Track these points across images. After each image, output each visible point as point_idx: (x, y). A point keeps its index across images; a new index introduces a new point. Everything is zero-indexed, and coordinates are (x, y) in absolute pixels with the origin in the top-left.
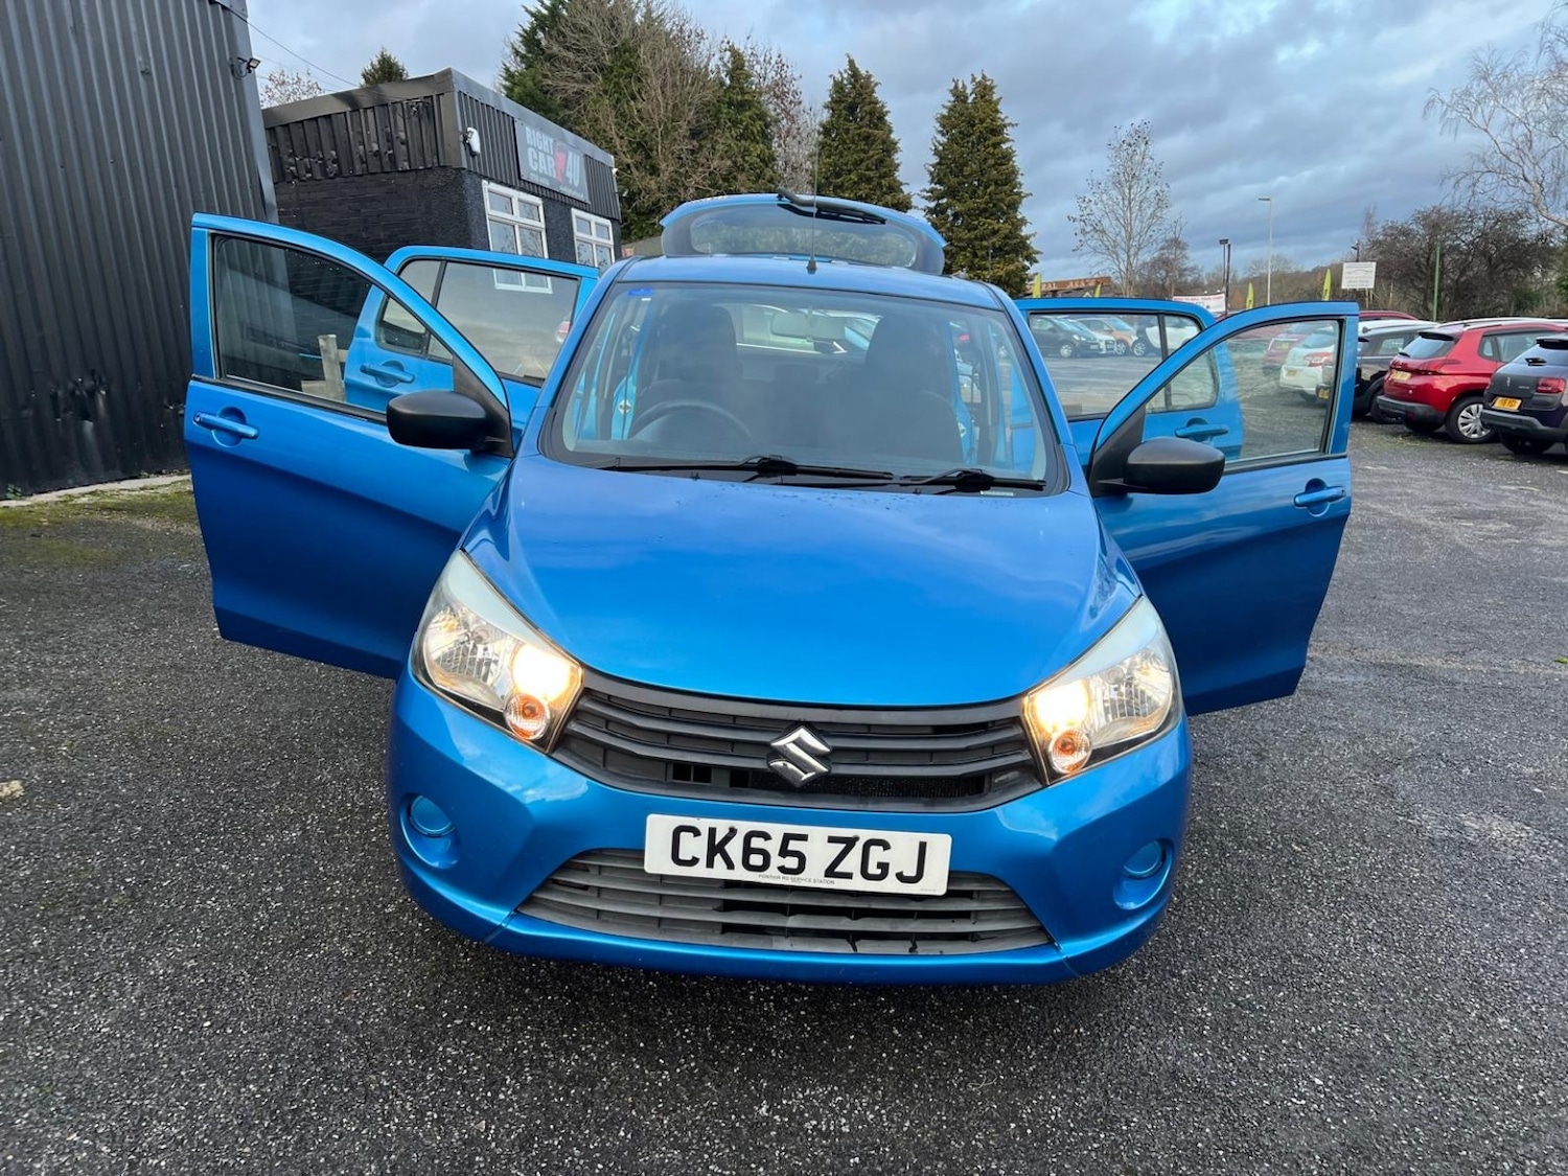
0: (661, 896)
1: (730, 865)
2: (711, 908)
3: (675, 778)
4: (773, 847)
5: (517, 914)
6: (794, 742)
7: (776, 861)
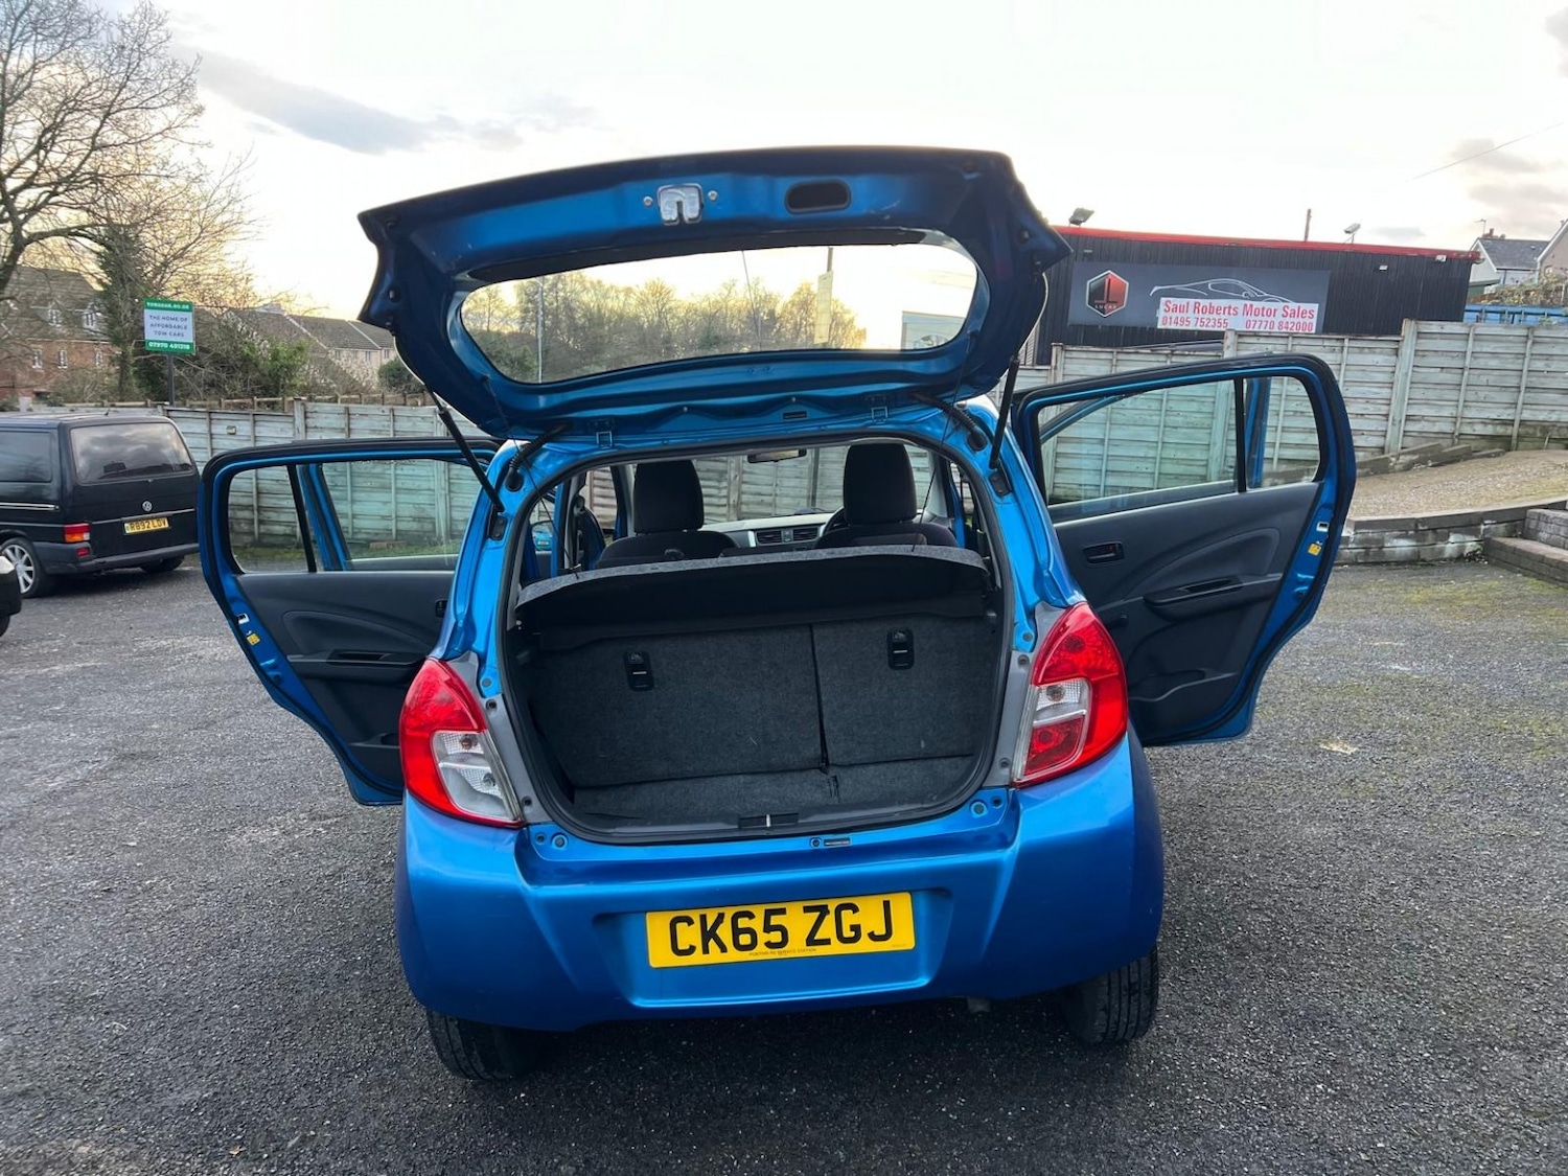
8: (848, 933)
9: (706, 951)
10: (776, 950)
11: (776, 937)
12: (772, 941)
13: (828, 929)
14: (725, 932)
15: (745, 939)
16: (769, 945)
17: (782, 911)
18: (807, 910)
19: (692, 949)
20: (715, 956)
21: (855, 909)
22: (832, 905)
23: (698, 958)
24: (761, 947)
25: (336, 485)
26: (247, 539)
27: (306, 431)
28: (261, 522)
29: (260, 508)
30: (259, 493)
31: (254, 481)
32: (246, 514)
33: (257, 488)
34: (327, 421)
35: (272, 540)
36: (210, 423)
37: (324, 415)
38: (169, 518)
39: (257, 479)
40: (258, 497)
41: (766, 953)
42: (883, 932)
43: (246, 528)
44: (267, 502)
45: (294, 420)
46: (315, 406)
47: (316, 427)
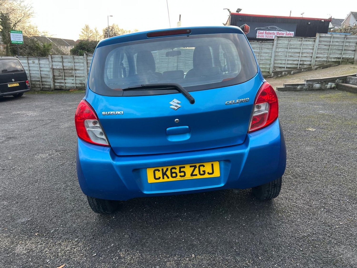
8: (202, 173)
9: (163, 178)
10: (183, 178)
11: (182, 174)
12: (181, 175)
13: (196, 172)
14: (168, 173)
15: (174, 175)
16: (181, 176)
17: (184, 167)
18: (191, 167)
19: (159, 178)
20: (166, 180)
21: (204, 166)
22: (198, 165)
23: (161, 180)
24: (178, 177)
25: (60, 75)
26: (39, 89)
27: (52, 62)
28: (42, 85)
29: (42, 81)
30: (41, 77)
31: (40, 74)
32: (39, 83)
33: (41, 76)
34: (57, 59)
35: (46, 89)
36: (28, 60)
37: (56, 58)
38: (19, 83)
39: (41, 74)
40: (41, 79)
41: (180, 178)
42: (211, 172)
43: (38, 86)
44: (43, 80)
45: (49, 59)
46: (54, 56)
47: (54, 61)
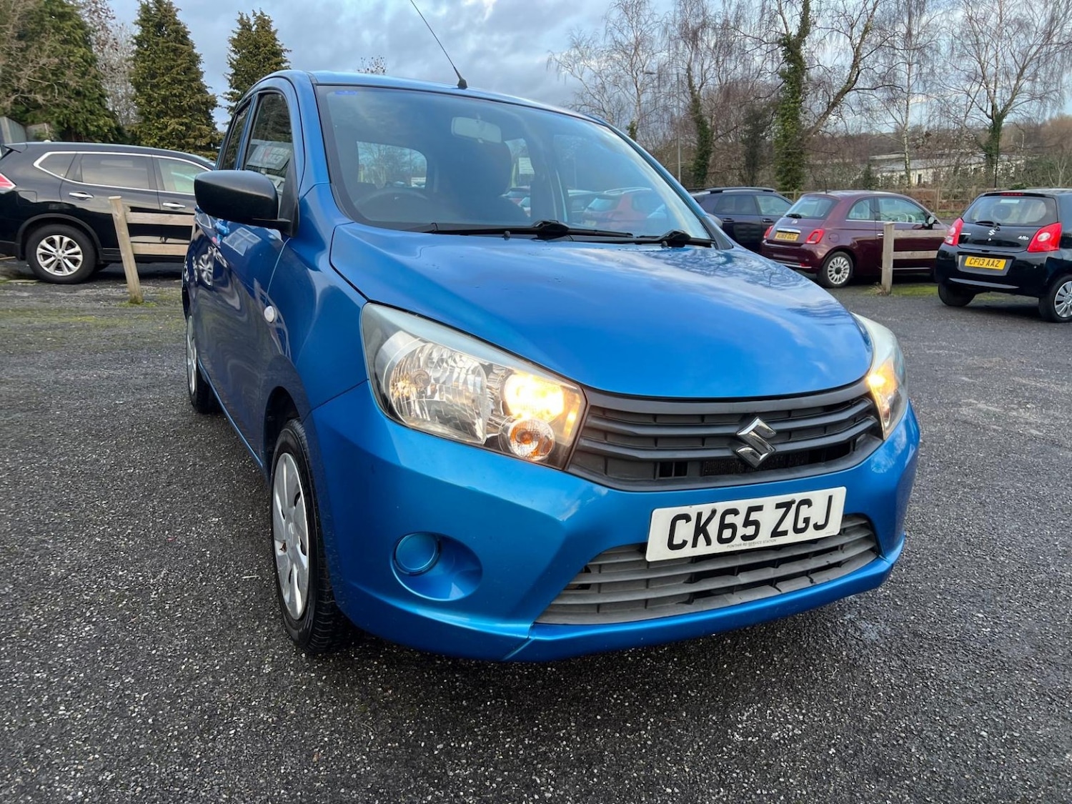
0: (648, 580)
1: (708, 542)
2: (682, 582)
3: (661, 476)
4: (738, 520)
5: (536, 627)
6: (753, 430)
7: (741, 531)
